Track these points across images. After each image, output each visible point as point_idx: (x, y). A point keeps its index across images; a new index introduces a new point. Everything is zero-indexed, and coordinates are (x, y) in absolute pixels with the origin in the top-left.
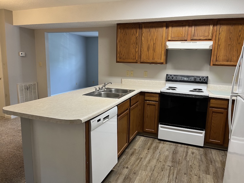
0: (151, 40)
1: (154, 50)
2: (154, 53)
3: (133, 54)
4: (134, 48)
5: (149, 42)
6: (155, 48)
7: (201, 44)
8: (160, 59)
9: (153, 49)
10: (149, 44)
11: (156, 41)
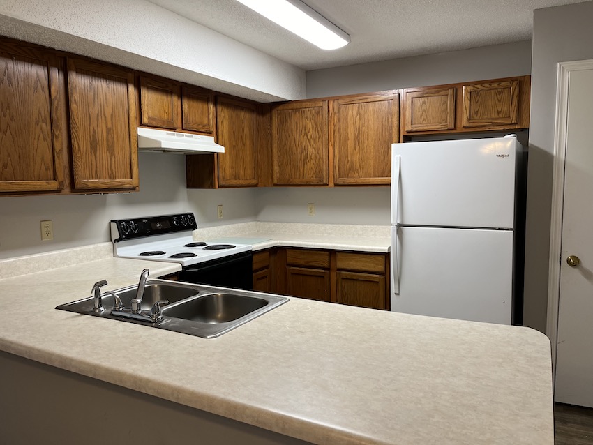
0: (98, 116)
1: (111, 149)
2: (111, 159)
3: (43, 159)
4: (45, 139)
5: (94, 124)
6: (113, 142)
7: (198, 140)
8: (129, 176)
9: (108, 145)
10: (96, 128)
11: (114, 121)
